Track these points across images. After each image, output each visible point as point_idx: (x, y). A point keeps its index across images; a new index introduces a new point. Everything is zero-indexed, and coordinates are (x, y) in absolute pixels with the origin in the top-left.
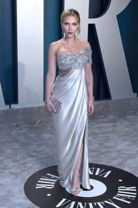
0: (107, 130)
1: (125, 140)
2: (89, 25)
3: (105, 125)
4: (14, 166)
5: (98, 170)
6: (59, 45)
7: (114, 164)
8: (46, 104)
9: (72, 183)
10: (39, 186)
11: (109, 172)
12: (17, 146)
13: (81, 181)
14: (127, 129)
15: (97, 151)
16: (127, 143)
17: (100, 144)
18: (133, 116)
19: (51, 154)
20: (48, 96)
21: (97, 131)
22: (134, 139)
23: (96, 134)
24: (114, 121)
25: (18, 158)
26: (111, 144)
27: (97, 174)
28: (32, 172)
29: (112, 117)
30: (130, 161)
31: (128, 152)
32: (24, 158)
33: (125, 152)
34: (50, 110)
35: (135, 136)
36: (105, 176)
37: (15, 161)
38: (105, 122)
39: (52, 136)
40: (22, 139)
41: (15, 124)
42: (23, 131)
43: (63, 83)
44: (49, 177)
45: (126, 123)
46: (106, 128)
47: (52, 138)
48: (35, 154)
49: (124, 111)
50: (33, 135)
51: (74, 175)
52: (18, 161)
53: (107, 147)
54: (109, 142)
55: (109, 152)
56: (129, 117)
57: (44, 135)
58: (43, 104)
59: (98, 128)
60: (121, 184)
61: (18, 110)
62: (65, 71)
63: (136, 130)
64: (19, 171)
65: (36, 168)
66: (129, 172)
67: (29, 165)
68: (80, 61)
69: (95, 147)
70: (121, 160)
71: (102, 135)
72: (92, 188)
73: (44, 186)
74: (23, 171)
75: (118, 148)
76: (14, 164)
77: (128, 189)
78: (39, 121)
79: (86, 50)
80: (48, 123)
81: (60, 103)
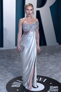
0: (45, 60)
1: (53, 65)
2: (37, 11)
3: (44, 57)
4: (1, 76)
5: (41, 78)
6: (24, 20)
7: (48, 76)
8: (17, 47)
9: (28, 85)
10: (13, 86)
11: (46, 79)
12: (3, 67)
13: (33, 84)
14: (54, 60)
15: (40, 70)
16: (54, 66)
17: (42, 66)
18: (56, 54)
19: (19, 71)
20: (18, 44)
21: (40, 60)
22: (57, 64)
23: (39, 62)
24: (48, 56)
25: (3, 73)
26: (47, 66)
27: (40, 80)
28: (10, 79)
29: (47, 54)
30: (56, 74)
31: (54, 70)
32: (6, 73)
33: (53, 70)
34: (19, 50)
35: (58, 63)
36: (44, 81)
37: (1, 74)
38: (44, 56)
39: (19, 63)
40: (5, 64)
41: (2, 57)
42: (5, 60)
43: (25, 38)
44: (18, 82)
45: (54, 57)
46: (44, 59)
47: (19, 64)
48: (11, 71)
49: (52, 51)
50: (10, 62)
51: (30, 81)
52: (3, 74)
53: (45, 68)
54: (45, 66)
55: (46, 70)
56: (55, 54)
57: (15, 62)
58: (16, 48)
59: (40, 59)
60: (51, 85)
61: (3, 50)
62: (26, 32)
63: (58, 60)
64: (3, 79)
65: (12, 77)
66: (55, 79)
67: (8, 76)
68: (33, 27)
69: (39, 68)
70: (51, 74)
71: (43, 62)
72: (38, 87)
73: (15, 86)
74: (6, 79)
75: (50, 68)
76: (1, 75)
77: (54, 87)
78: (13, 56)
79: (36, 22)
80: (17, 56)
81: (24, 47)
